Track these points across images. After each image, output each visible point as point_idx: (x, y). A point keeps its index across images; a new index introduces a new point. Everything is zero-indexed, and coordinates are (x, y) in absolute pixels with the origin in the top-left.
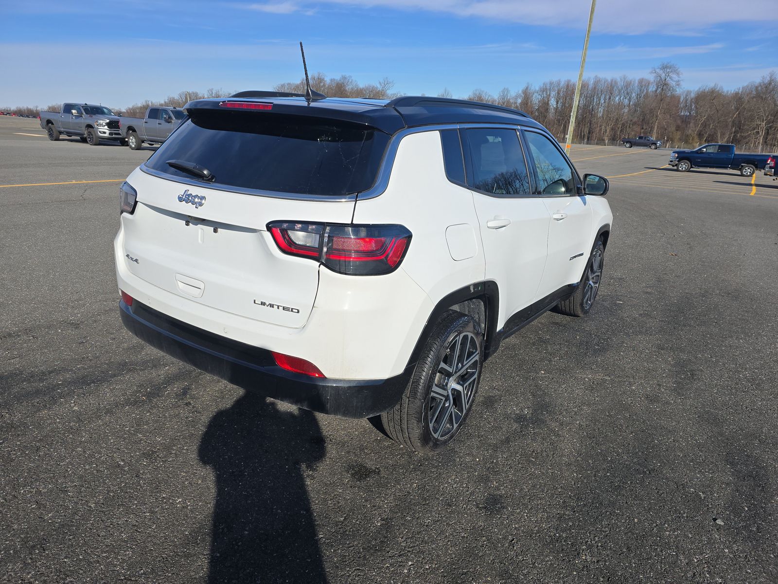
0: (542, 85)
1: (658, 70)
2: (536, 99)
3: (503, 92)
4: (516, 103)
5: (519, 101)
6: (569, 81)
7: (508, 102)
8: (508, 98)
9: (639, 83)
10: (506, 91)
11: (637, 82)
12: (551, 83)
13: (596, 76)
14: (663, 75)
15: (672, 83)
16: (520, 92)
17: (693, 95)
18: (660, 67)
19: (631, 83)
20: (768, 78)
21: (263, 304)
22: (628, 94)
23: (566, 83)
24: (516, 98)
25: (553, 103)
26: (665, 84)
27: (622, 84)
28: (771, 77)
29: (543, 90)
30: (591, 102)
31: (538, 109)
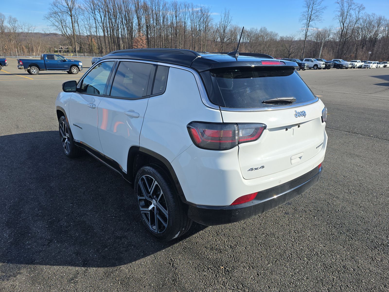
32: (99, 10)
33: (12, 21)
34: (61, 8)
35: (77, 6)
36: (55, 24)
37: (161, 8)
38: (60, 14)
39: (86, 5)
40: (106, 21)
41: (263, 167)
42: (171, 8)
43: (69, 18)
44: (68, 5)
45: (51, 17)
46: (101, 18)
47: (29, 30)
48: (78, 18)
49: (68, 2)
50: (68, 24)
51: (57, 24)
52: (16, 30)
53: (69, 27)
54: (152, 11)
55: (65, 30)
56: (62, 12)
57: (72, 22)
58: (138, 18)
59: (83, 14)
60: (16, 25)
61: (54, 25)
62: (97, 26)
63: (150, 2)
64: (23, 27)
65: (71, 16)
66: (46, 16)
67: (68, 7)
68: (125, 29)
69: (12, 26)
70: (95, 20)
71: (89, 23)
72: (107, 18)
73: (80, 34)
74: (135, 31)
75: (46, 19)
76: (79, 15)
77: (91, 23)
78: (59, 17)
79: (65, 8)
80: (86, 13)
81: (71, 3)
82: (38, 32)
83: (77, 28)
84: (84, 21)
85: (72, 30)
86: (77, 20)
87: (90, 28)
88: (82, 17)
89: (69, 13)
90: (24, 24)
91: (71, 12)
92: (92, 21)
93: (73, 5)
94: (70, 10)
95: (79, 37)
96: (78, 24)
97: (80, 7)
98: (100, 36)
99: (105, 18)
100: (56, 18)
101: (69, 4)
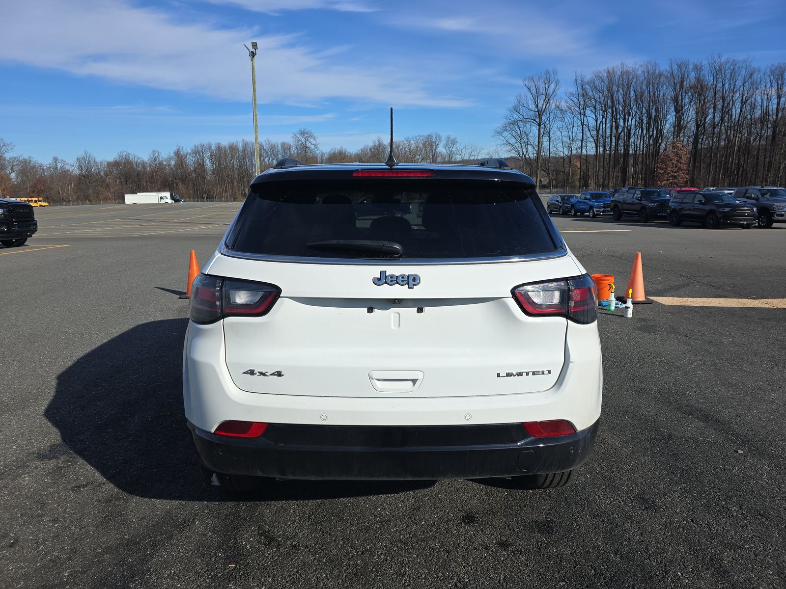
0: (193, 148)
1: (298, 135)
2: (190, 161)
3: (153, 154)
4: (169, 165)
5: (173, 163)
6: (219, 144)
7: (161, 163)
8: (160, 160)
9: (282, 146)
10: (155, 153)
11: (280, 145)
12: (202, 146)
13: (243, 140)
14: (303, 140)
15: (312, 147)
16: (172, 154)
17: (326, 156)
18: (299, 132)
19: (275, 146)
20: (377, 142)
21: (508, 375)
22: (274, 155)
23: (217, 146)
24: (169, 159)
25: (208, 163)
26: (306, 147)
27: (268, 147)
28: (379, 142)
29: (196, 152)
30: (245, 163)
31: (195, 171)
32: (595, 108)
33: (450, 144)
34: (525, 114)
35: (553, 106)
36: (510, 142)
37: (739, 83)
38: (520, 124)
39: (571, 102)
40: (604, 126)
41: (279, 374)
42: (768, 80)
43: (535, 129)
44: (537, 106)
45: (506, 130)
46: (597, 122)
47: (471, 155)
48: (551, 127)
49: (539, 102)
50: (531, 140)
51: (513, 141)
52: (452, 158)
53: (532, 143)
54: (715, 94)
55: (525, 150)
56: (525, 121)
57: (539, 136)
58: (677, 111)
59: (563, 119)
60: (454, 149)
61: (508, 143)
62: (584, 137)
63: (712, 75)
64: (464, 151)
65: (539, 125)
66: (499, 129)
67: (538, 110)
68: (644, 137)
69: (448, 152)
70: (583, 126)
71: (570, 134)
72: (608, 119)
73: (550, 153)
74: (668, 139)
75: (497, 134)
76: (553, 122)
77: (574, 134)
78: (518, 129)
79: (532, 112)
80: (568, 118)
81: (543, 102)
82: (484, 157)
83: (545, 144)
84: (561, 131)
85: (537, 149)
86: (548, 131)
87: (571, 141)
88: (560, 124)
89: (538, 120)
90: (465, 147)
91: (540, 117)
92: (577, 130)
93: (546, 105)
94: (539, 115)
95: (548, 160)
96: (549, 137)
97: (558, 107)
98: (587, 156)
99: (604, 120)
100: (513, 132)
101: (540, 106)
